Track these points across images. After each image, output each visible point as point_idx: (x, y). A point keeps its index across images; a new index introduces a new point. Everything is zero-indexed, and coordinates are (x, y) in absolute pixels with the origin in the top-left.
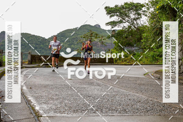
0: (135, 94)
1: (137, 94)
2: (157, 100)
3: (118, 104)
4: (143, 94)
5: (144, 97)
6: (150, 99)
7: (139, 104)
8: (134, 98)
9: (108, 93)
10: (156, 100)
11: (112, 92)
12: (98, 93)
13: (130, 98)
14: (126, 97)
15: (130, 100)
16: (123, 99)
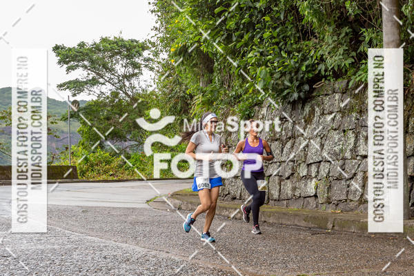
0: (120, 245)
1: (124, 245)
2: (168, 255)
3: (76, 269)
4: (137, 244)
5: (138, 249)
6: (153, 253)
7: (124, 265)
8: (115, 254)
9: (56, 247)
10: (164, 255)
11: (64, 244)
12: (29, 248)
13: (105, 253)
14: (98, 253)
15: (105, 258)
16: (90, 258)
